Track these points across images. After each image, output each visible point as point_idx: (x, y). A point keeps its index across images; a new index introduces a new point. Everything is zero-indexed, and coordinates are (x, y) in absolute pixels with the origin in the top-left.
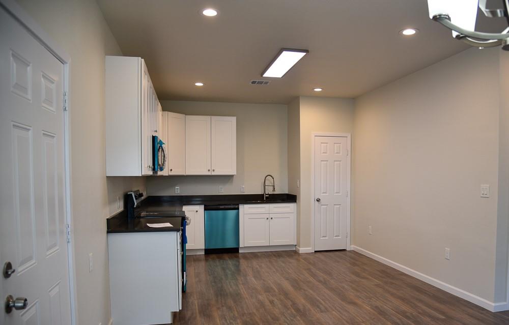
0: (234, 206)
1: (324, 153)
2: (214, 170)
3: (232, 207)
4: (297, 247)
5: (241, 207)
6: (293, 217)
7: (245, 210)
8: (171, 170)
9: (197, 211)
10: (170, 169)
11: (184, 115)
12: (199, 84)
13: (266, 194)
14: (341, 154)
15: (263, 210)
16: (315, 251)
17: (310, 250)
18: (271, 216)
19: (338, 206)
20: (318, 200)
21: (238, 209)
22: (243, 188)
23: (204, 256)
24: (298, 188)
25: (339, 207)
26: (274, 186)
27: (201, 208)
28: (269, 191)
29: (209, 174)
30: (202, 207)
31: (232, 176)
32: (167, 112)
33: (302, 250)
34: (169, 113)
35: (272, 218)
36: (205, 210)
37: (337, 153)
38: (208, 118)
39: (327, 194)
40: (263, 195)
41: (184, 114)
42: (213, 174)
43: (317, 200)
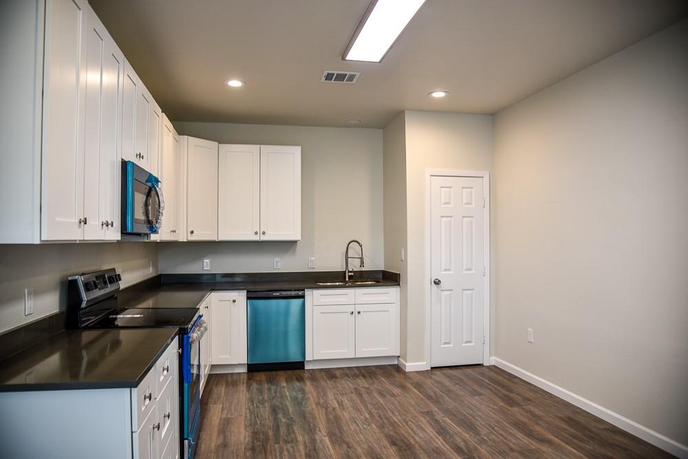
0: (297, 292)
1: (445, 203)
2: (264, 233)
3: (293, 293)
4: (400, 359)
5: (308, 293)
6: (395, 310)
7: (315, 298)
8: (192, 232)
9: (234, 301)
10: (190, 230)
11: (217, 143)
12: (235, 83)
13: (349, 272)
14: (473, 205)
15: (343, 300)
16: (432, 368)
17: (423, 365)
18: (358, 308)
19: (470, 292)
20: (437, 283)
21: (303, 297)
22: (312, 261)
23: (245, 376)
24: (404, 262)
25: (472, 295)
26: (362, 259)
27: (241, 296)
28: (355, 266)
29: (256, 238)
30: (244, 294)
31: (295, 242)
32: (186, 137)
33: (411, 366)
34: (190, 138)
35: (359, 313)
36: (248, 298)
37: (467, 203)
38: (255, 148)
39: (451, 272)
40: (345, 272)
41: (216, 141)
42: (263, 238)
43: (435, 282)
